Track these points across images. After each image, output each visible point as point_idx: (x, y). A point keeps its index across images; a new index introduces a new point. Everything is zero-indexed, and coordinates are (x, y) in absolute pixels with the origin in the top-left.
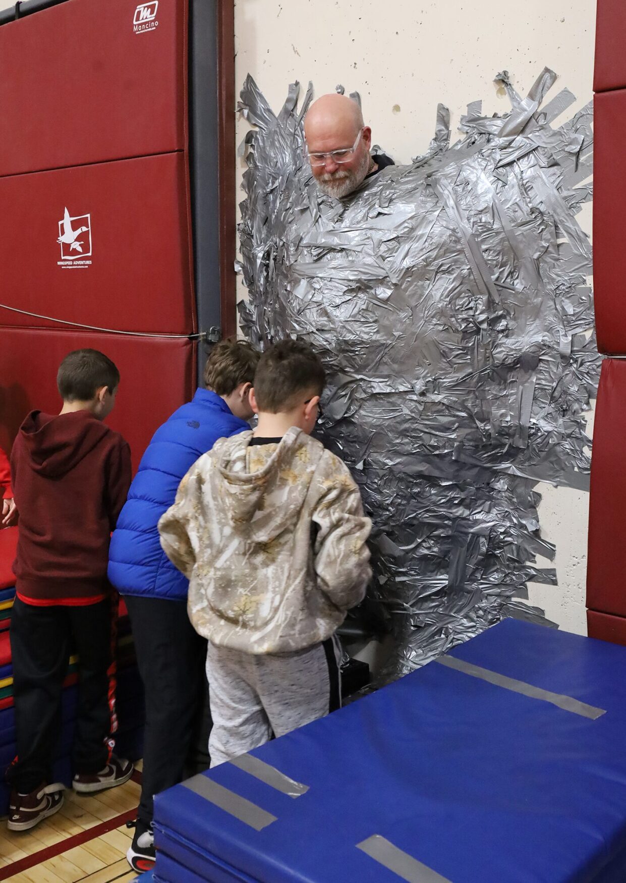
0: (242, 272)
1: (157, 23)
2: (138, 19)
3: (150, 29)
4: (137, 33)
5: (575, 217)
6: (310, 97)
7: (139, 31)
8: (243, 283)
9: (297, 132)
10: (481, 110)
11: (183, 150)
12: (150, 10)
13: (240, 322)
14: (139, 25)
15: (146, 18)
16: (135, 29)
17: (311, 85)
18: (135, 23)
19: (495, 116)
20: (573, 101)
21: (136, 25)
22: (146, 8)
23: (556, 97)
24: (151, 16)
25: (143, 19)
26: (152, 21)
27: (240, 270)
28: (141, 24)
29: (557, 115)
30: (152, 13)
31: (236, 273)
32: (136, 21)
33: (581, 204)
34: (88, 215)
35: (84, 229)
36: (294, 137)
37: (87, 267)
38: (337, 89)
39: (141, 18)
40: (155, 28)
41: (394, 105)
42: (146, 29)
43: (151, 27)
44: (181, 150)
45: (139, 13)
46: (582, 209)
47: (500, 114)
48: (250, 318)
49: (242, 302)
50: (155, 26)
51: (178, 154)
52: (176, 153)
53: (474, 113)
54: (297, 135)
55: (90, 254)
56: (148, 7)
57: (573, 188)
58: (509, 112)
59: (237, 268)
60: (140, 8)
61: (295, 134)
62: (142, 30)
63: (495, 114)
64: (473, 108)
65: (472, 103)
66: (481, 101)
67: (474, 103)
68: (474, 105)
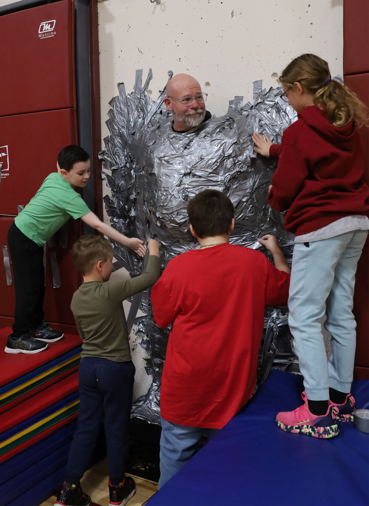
0: (106, 179)
1: (55, 33)
2: (41, 30)
3: (50, 36)
4: (41, 38)
6: (150, 78)
7: (42, 37)
8: (107, 185)
9: (142, 97)
10: (262, 85)
11: (73, 107)
12: (50, 25)
13: (106, 208)
14: (42, 34)
15: (47, 30)
16: (40, 36)
17: (151, 70)
18: (39, 32)
21: (40, 34)
22: (47, 24)
24: (50, 29)
25: (45, 30)
26: (51, 32)
27: (105, 178)
28: (44, 33)
30: (51, 27)
31: (102, 179)
32: (40, 31)
34: (7, 146)
35: (4, 154)
36: (140, 100)
37: (6, 177)
38: (168, 73)
39: (44, 30)
40: (53, 36)
41: (206, 81)
42: (47, 36)
43: (51, 35)
44: (72, 107)
45: (42, 27)
47: (274, 88)
48: (112, 205)
49: (107, 196)
50: (54, 34)
51: (70, 109)
52: (69, 109)
53: (258, 87)
54: (142, 99)
55: (8, 169)
56: (49, 23)
59: (103, 176)
60: (43, 24)
61: (140, 98)
62: (44, 36)
63: (271, 88)
64: (257, 84)
65: (256, 81)
66: (262, 80)
67: (258, 81)
68: (258, 82)
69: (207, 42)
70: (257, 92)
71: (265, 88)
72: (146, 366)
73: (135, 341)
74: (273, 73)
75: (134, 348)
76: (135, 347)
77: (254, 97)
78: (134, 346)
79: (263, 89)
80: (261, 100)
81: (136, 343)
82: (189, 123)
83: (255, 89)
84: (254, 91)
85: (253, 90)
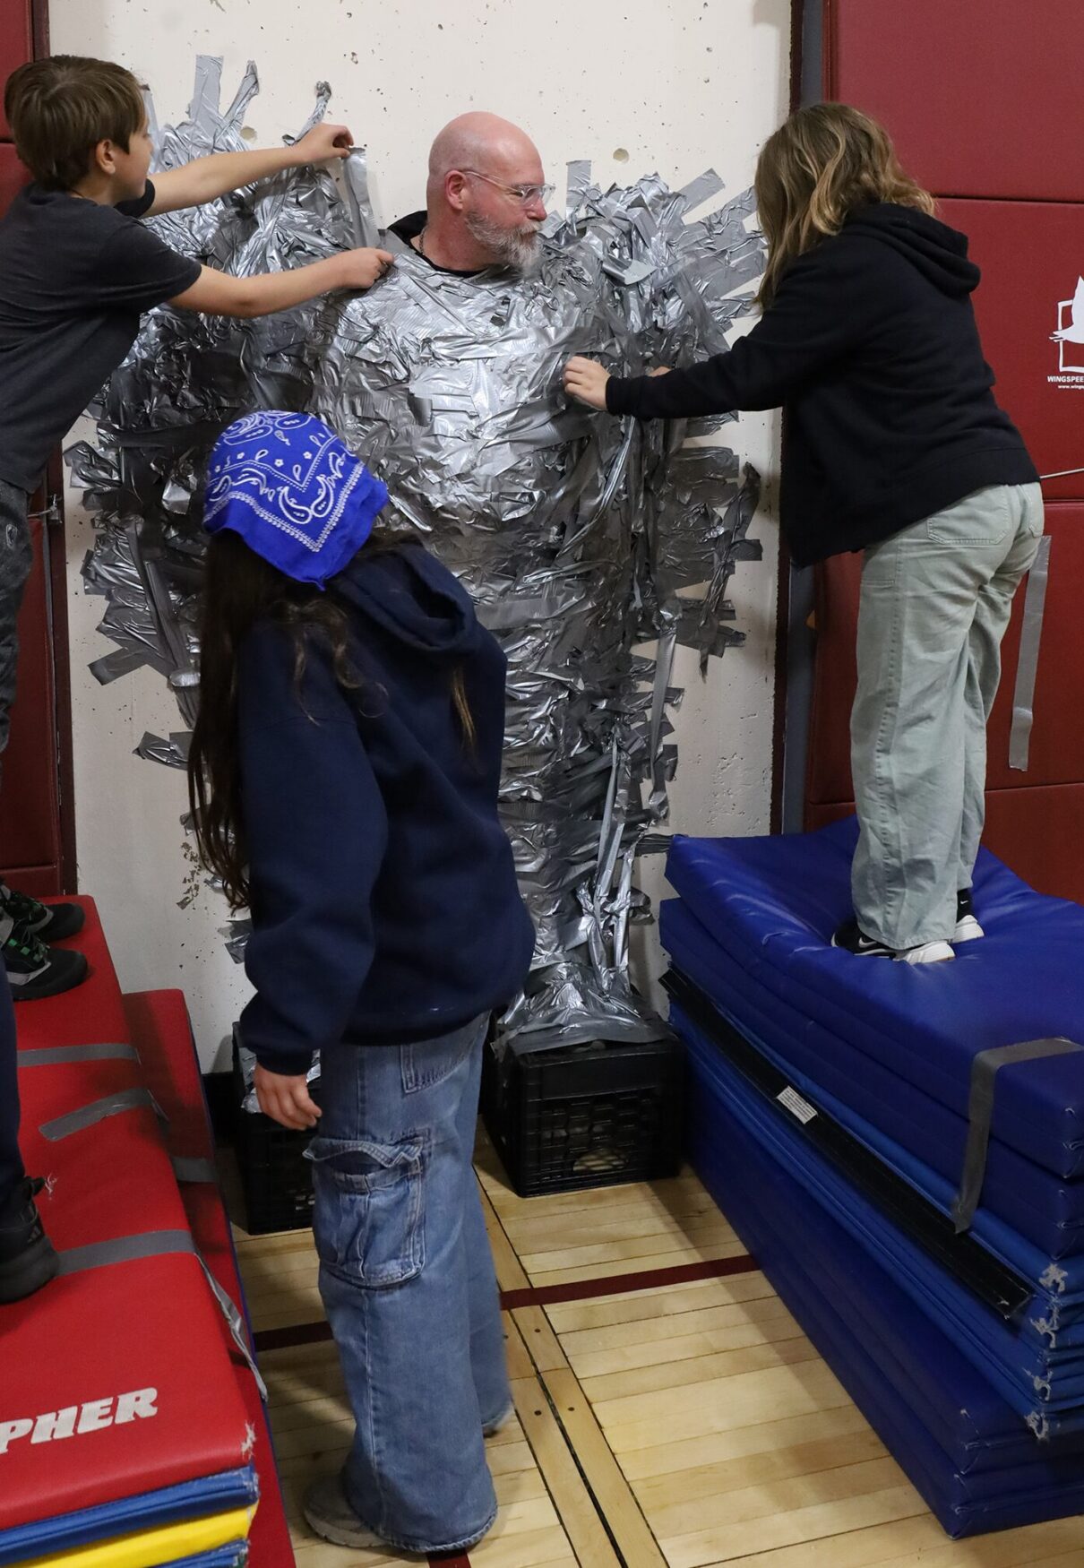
5: (724, 335)
6: (249, 90)
9: (219, 145)
10: (589, 174)
13: (72, 484)
17: (253, 67)
19: (613, 189)
20: (721, 188)
23: (700, 178)
29: (700, 201)
33: (731, 320)
36: (212, 152)
38: (318, 88)
46: (732, 326)
47: (622, 186)
48: (103, 474)
49: (80, 446)
53: (579, 176)
57: (722, 298)
58: (633, 186)
61: (214, 147)
63: (615, 184)
64: (578, 169)
65: (576, 162)
66: (590, 161)
67: (579, 162)
68: (580, 165)
69: (440, 26)
70: (575, 188)
71: (598, 184)
72: (228, 940)
73: (189, 877)
74: (617, 148)
75: (187, 898)
76: (189, 895)
77: (569, 201)
78: (188, 892)
79: (592, 183)
80: (587, 212)
81: (195, 882)
82: (517, 255)
83: (571, 180)
84: (569, 185)
85: (566, 181)
